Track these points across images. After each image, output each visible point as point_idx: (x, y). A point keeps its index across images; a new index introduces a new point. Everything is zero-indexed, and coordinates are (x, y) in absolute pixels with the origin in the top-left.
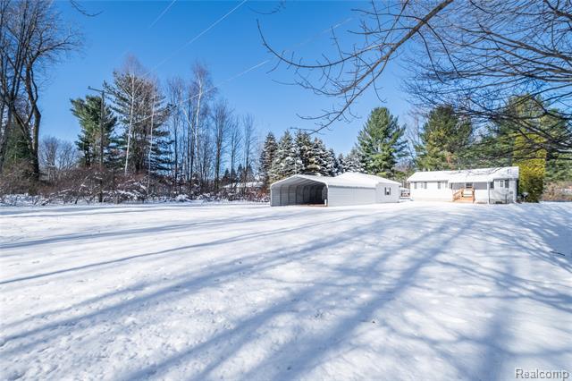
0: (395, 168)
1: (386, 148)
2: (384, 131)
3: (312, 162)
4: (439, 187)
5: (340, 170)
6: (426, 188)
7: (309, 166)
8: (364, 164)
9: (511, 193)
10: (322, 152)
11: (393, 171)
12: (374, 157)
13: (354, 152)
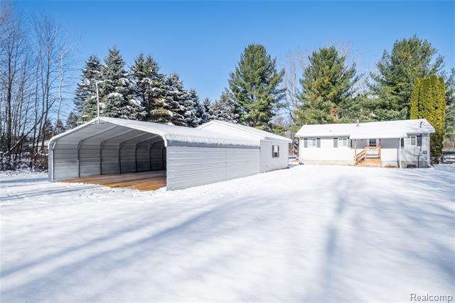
0: (273, 121)
1: (263, 95)
2: (260, 74)
3: (160, 105)
4: (336, 145)
5: (205, 120)
6: (319, 146)
7: (153, 112)
8: (237, 115)
9: (425, 153)
10: (177, 92)
11: (270, 125)
12: (249, 106)
13: (224, 99)
